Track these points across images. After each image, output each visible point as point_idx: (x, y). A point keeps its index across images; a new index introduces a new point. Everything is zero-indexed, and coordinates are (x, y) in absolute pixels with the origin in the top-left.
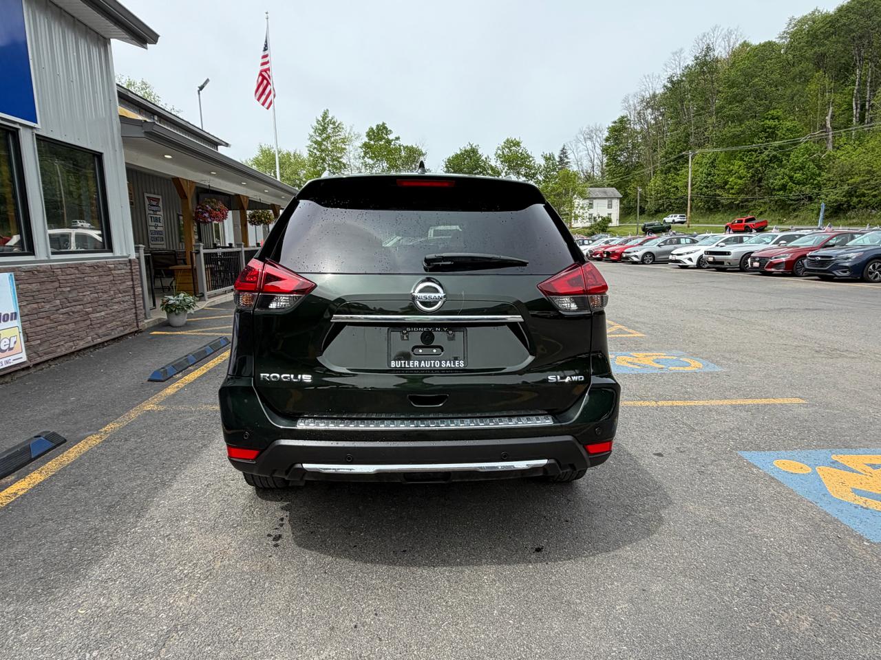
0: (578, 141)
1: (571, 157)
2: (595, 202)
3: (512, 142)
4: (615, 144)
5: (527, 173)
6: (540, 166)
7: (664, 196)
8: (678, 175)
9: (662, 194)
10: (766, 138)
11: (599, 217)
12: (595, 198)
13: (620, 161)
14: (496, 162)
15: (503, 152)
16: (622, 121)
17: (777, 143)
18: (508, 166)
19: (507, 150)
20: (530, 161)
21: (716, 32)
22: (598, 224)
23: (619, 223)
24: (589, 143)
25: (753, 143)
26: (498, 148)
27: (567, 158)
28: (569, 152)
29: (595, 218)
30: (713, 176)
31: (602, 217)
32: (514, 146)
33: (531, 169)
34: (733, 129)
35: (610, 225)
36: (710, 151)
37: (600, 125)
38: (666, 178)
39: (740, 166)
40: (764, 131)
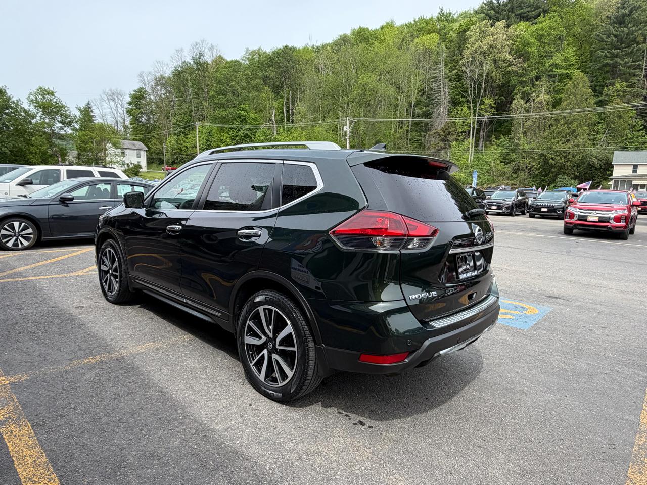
0: (102, 99)
1: (96, 112)
2: (126, 151)
3: (46, 91)
4: (137, 108)
5: (63, 120)
6: (76, 116)
7: (177, 152)
8: (187, 138)
9: (176, 151)
10: (241, 121)
11: (131, 164)
12: (126, 149)
13: (141, 122)
14: (30, 106)
15: (36, 98)
16: (140, 90)
17: (247, 126)
18: (43, 111)
19: (40, 97)
20: (66, 111)
21: (204, 44)
22: (131, 170)
23: (147, 169)
24: (112, 103)
25: (233, 123)
26: (31, 94)
27: (92, 112)
28: (94, 107)
29: (128, 164)
30: (211, 142)
31: (134, 164)
32: (48, 94)
33: (66, 118)
34: (220, 113)
35: (141, 170)
36: (207, 124)
37: (120, 91)
38: (178, 139)
39: (227, 138)
40: (239, 117)
